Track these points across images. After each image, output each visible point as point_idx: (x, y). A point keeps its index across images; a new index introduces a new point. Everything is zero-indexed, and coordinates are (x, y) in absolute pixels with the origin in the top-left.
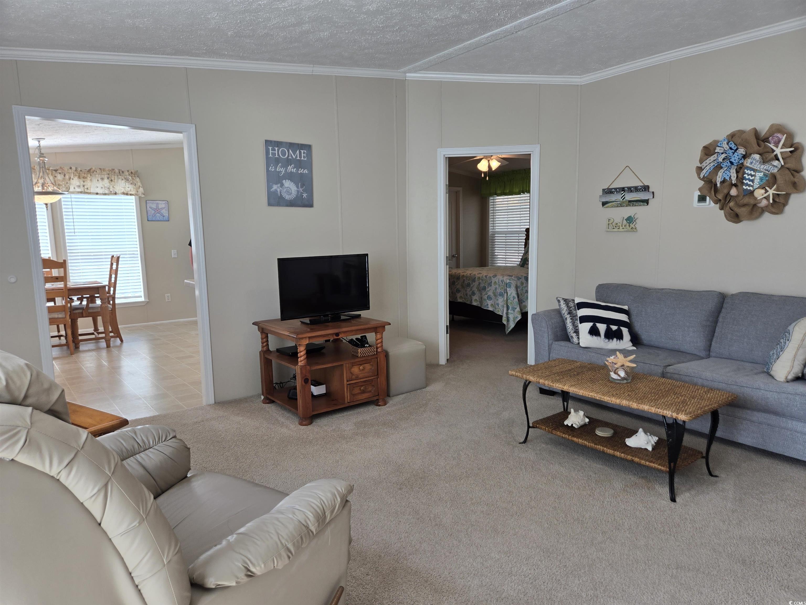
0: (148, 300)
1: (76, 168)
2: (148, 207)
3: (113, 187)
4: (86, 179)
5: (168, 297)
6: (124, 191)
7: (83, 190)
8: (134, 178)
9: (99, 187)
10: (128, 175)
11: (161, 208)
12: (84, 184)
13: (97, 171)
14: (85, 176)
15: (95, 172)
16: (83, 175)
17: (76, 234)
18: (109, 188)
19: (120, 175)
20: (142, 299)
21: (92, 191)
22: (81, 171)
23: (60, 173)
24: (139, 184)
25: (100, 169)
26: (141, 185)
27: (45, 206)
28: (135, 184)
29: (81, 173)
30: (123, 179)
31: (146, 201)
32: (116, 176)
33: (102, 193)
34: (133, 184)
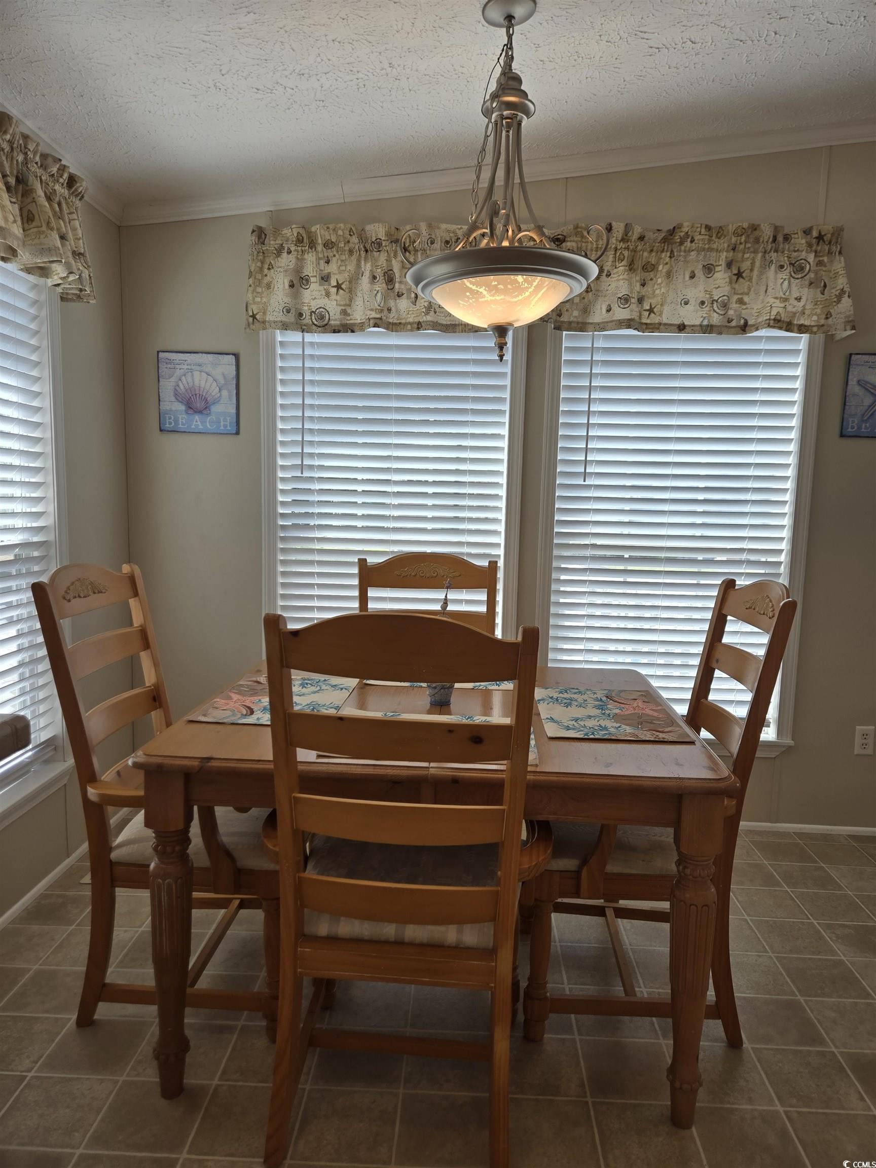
0: (791, 743)
1: (628, 228)
2: (853, 381)
3: (741, 301)
4: (652, 274)
5: (865, 735)
6: (781, 310)
7: (635, 316)
8: (825, 259)
9: (692, 302)
10: (804, 247)
12: (644, 290)
13: (697, 237)
15: (688, 244)
16: (646, 254)
17: (588, 482)
18: (725, 306)
19: (776, 251)
21: (668, 315)
22: (641, 238)
24: (842, 282)
25: (708, 228)
26: (847, 289)
28: (825, 286)
29: (639, 248)
30: (782, 267)
31: (851, 355)
32: (760, 255)
33: (701, 325)
34: (817, 287)
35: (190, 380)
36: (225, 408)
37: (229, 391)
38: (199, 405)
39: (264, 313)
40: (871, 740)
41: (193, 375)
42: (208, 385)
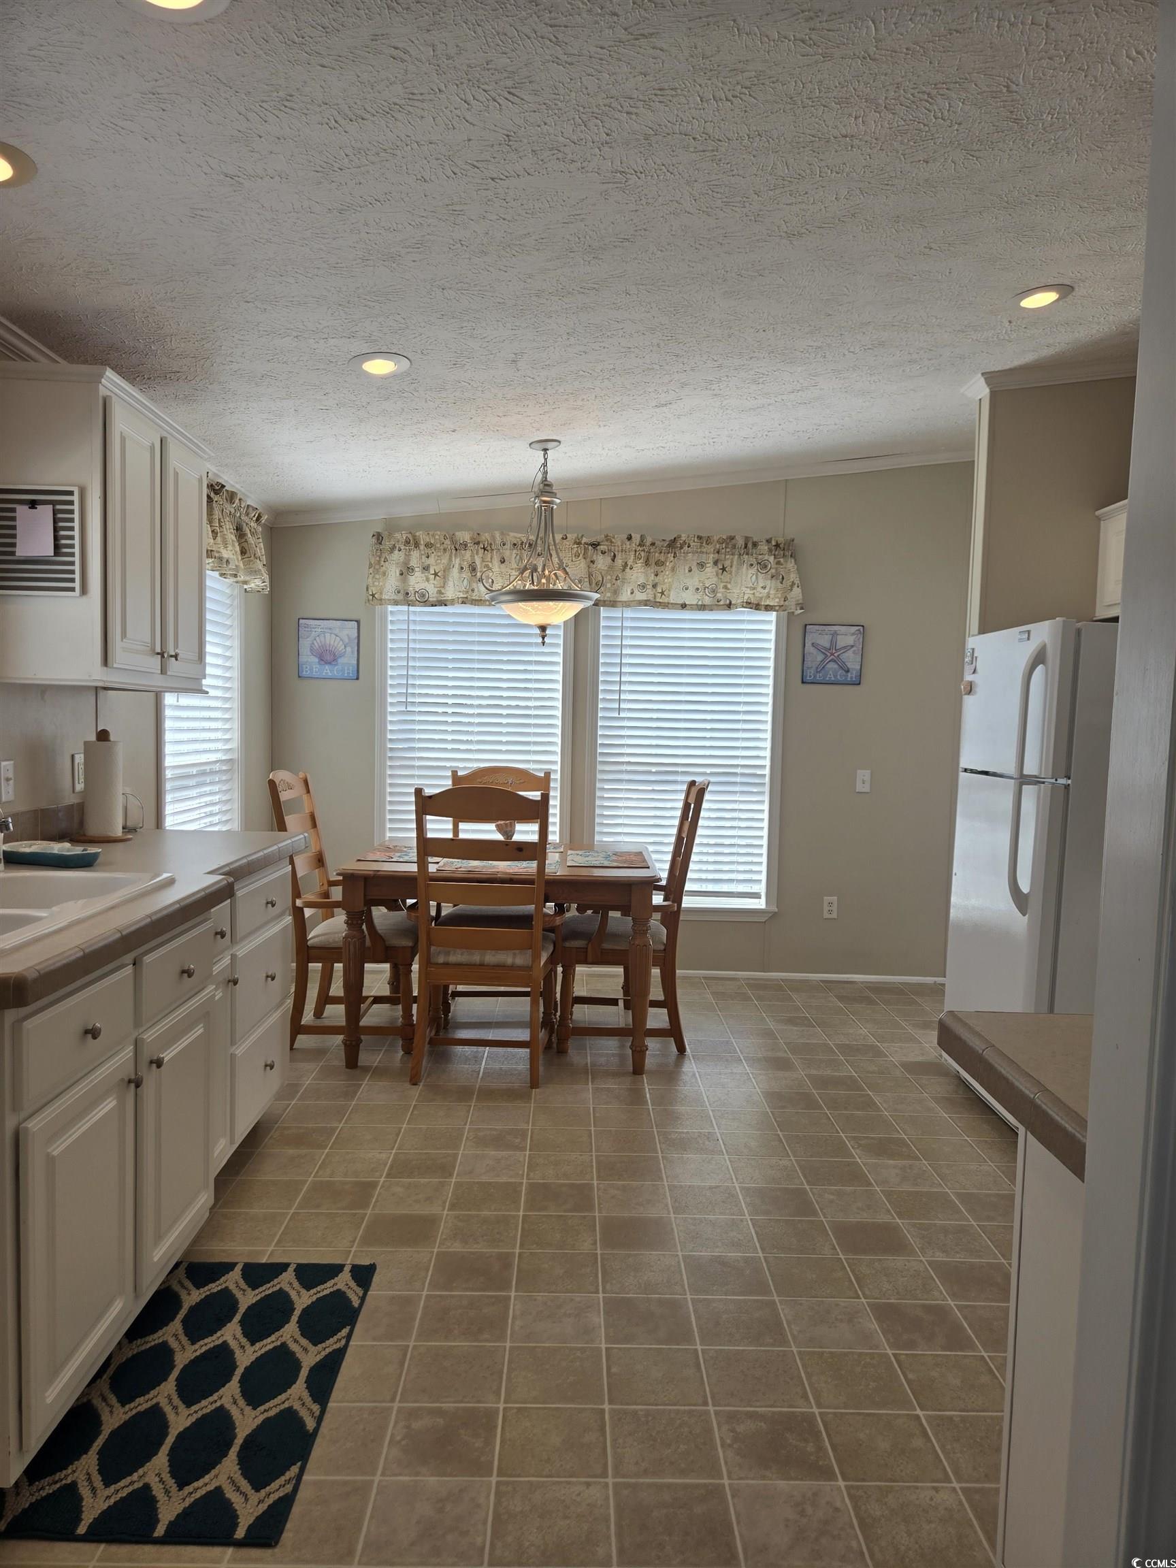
0: (776, 910)
1: (642, 538)
2: (808, 644)
3: (726, 587)
4: (662, 568)
6: (751, 596)
7: (651, 597)
8: (782, 560)
9: (690, 588)
10: (766, 552)
11: (845, 647)
12: (657, 580)
13: (692, 544)
14: (663, 559)
15: (686, 548)
16: (657, 555)
17: (622, 715)
18: (714, 591)
19: (747, 554)
20: (760, 904)
21: (674, 597)
22: (653, 544)
23: (603, 553)
24: (793, 577)
25: (700, 538)
26: (797, 582)
28: (783, 578)
29: (652, 550)
30: (752, 565)
31: (806, 625)
32: (736, 556)
33: (697, 605)
34: (777, 579)
35: (322, 639)
36: (349, 660)
37: (352, 648)
38: (328, 658)
39: (381, 593)
40: (835, 908)
41: (325, 637)
42: (336, 643)
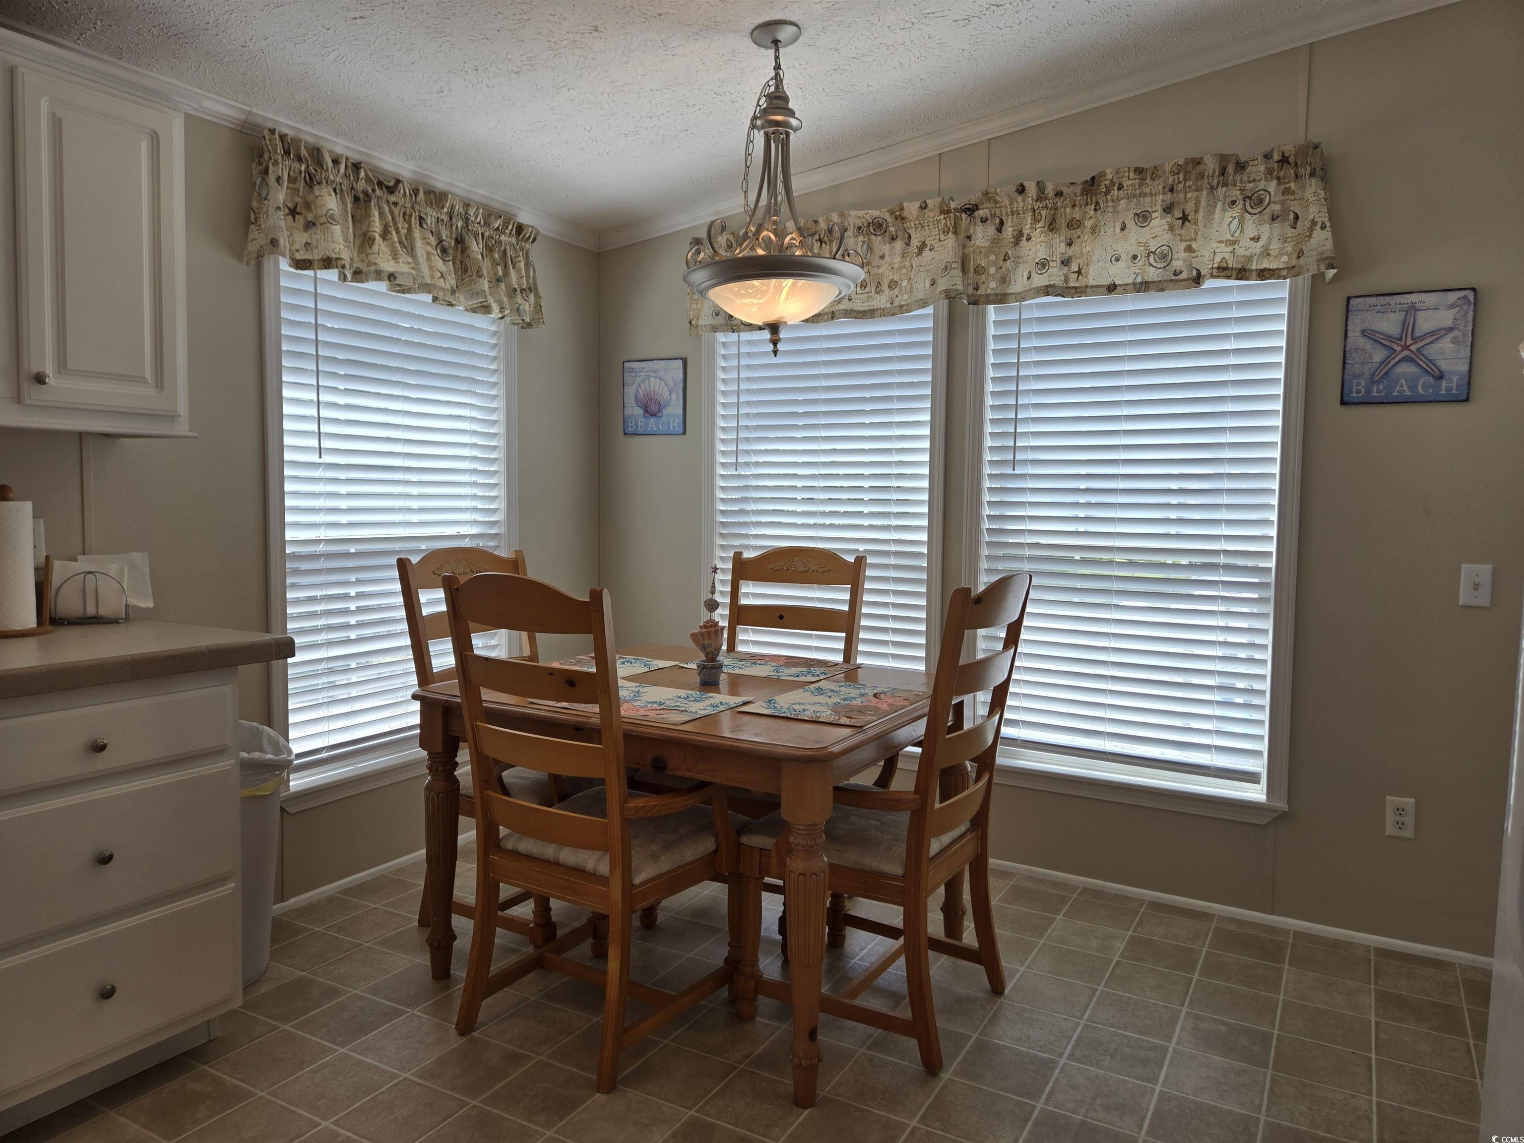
0: (1288, 807)
1: (1041, 186)
2: (1355, 332)
3: (1189, 249)
4: (1079, 232)
5: (1400, 810)
7: (1058, 281)
8: (1293, 185)
9: (1123, 257)
10: (1262, 176)
11: (1432, 333)
12: (1070, 252)
13: (1126, 183)
14: (1077, 215)
15: (1115, 192)
16: (1068, 210)
17: (1022, 470)
18: (1166, 258)
19: (1225, 184)
20: (1256, 793)
21: (1096, 275)
22: (1059, 194)
23: (984, 220)
24: (1316, 211)
25: (1139, 171)
26: (1323, 217)
27: (766, 335)
28: (1297, 217)
29: (1059, 204)
30: (1233, 203)
31: (1349, 299)
32: (1205, 192)
33: (1134, 283)
34: (1284, 221)
35: (647, 386)
36: (674, 409)
37: (677, 394)
38: (654, 408)
41: (649, 381)
42: (661, 389)
